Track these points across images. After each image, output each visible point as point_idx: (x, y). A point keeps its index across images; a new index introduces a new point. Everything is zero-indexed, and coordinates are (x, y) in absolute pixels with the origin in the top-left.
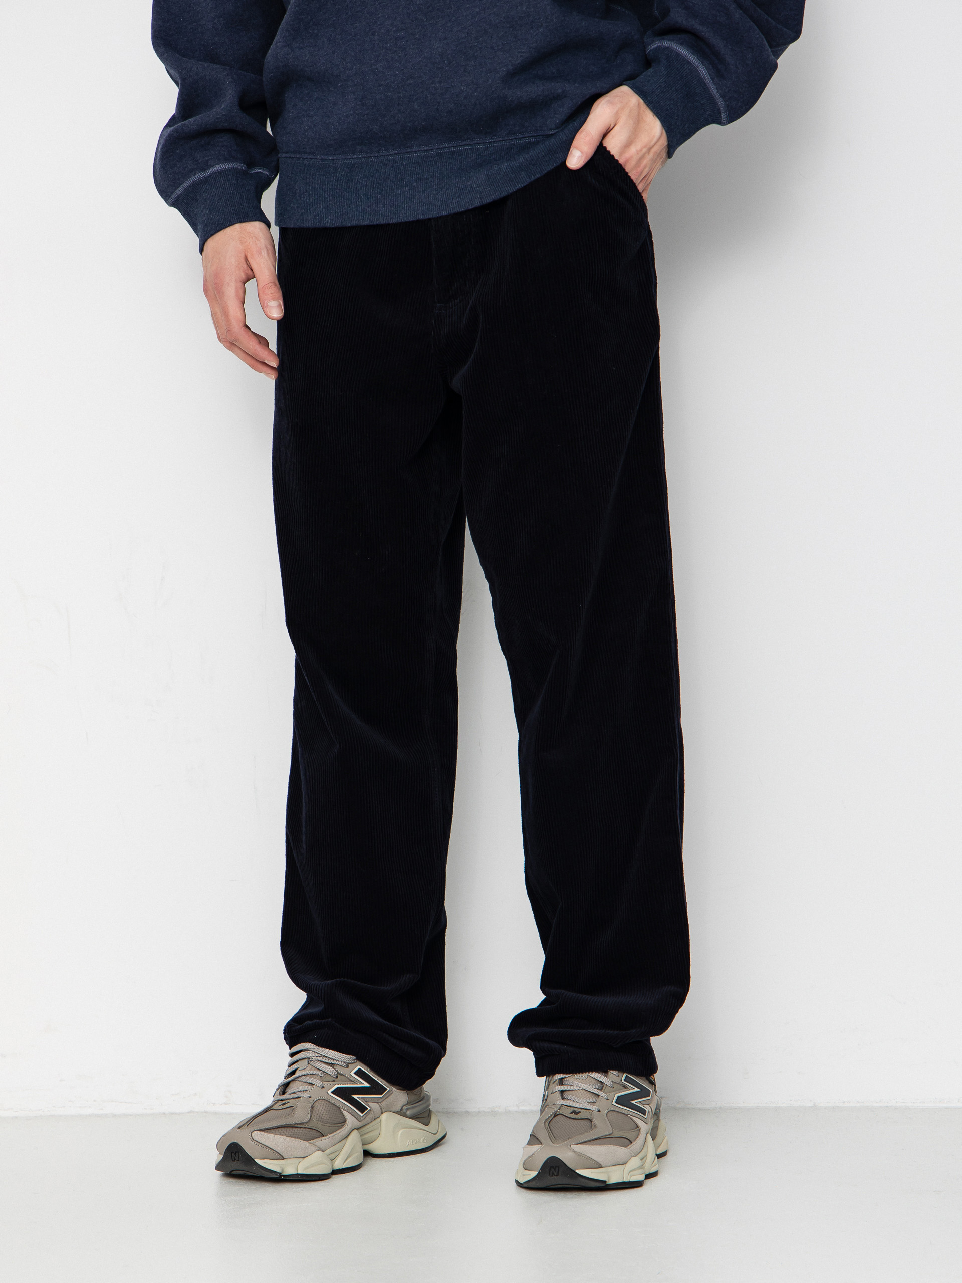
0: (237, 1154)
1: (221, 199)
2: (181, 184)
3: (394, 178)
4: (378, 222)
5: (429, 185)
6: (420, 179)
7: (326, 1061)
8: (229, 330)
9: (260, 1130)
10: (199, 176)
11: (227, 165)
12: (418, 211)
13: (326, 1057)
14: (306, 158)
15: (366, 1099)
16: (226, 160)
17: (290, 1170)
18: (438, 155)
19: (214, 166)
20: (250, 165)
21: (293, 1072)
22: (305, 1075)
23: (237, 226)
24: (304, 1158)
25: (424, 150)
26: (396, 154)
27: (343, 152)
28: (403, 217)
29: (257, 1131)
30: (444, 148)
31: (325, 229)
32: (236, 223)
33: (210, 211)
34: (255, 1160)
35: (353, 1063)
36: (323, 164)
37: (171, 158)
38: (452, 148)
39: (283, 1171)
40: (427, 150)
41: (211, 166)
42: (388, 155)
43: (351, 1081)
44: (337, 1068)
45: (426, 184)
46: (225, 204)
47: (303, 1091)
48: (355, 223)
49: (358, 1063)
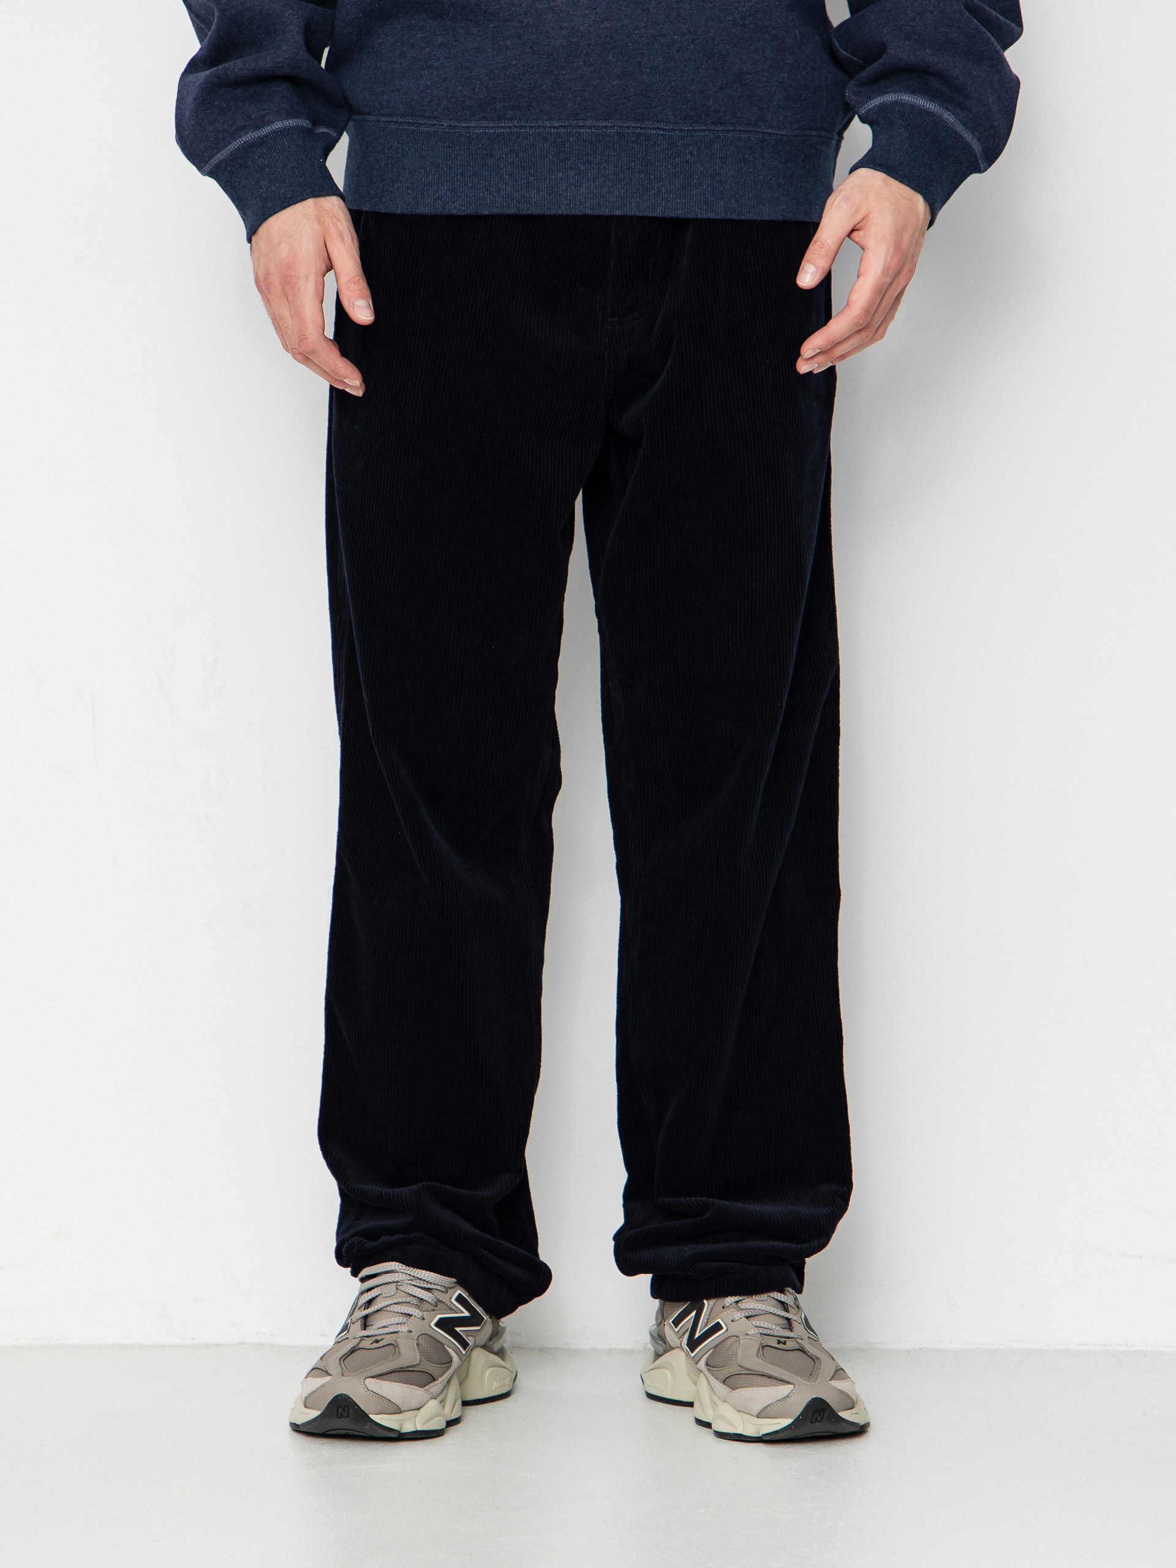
0: (346, 1409)
1: (285, 166)
2: (227, 146)
3: (554, 157)
4: (528, 212)
5: (603, 172)
6: (590, 163)
7: (421, 1285)
8: (303, 338)
9: (373, 1377)
10: (250, 136)
11: (290, 121)
12: (586, 203)
13: (424, 1280)
14: (424, 124)
15: (467, 1332)
16: (289, 115)
17: (408, 1428)
18: (618, 134)
19: (273, 122)
20: (315, 122)
21: (370, 1302)
22: (396, 1304)
23: (310, 202)
24: (418, 1409)
25: (602, 126)
26: (562, 126)
27: (484, 117)
28: (565, 210)
29: (370, 1379)
30: (628, 127)
31: (451, 217)
32: (310, 198)
33: (270, 182)
34: (370, 1416)
35: (454, 1287)
36: (450, 132)
37: (209, 112)
38: (639, 129)
39: (401, 1428)
40: (606, 127)
41: (270, 123)
42: (550, 127)
43: (452, 1310)
44: (436, 1293)
45: (598, 170)
46: (292, 172)
47: (397, 1324)
48: (495, 211)
49: (458, 1287)
